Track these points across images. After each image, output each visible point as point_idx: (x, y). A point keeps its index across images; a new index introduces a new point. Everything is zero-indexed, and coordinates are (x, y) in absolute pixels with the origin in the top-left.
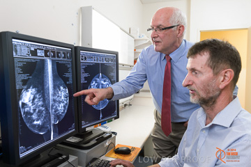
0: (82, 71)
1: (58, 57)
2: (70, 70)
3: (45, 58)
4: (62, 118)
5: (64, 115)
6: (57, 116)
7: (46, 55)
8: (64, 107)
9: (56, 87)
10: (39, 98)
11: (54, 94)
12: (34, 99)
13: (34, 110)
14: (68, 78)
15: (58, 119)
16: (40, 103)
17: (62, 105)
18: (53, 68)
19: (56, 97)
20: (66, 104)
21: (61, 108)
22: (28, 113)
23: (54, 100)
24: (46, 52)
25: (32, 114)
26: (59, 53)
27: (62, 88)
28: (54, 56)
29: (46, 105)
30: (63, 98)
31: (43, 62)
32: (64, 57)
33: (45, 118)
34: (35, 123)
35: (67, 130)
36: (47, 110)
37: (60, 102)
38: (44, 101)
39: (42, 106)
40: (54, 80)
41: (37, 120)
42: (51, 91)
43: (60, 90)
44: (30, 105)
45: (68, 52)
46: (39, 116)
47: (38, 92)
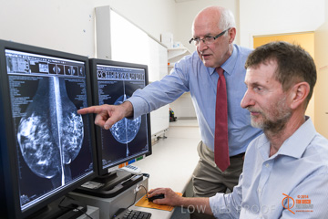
0: (100, 91)
1: (67, 73)
2: (84, 91)
3: (50, 75)
4: (75, 155)
5: (78, 151)
6: (69, 154)
7: (51, 71)
8: (78, 140)
9: (66, 114)
10: (44, 130)
11: (64, 124)
12: (37, 131)
13: (38, 146)
14: (82, 101)
15: (71, 157)
16: (46, 136)
17: (75, 138)
18: (60, 88)
19: (66, 128)
20: (81, 137)
21: (74, 142)
22: (29, 150)
23: (64, 132)
24: (51, 67)
25: (35, 151)
26: (69, 68)
27: (74, 115)
28: (62, 73)
29: (53, 139)
30: (75, 129)
31: (47, 81)
32: (76, 74)
33: (53, 156)
34: (40, 163)
35: (83, 172)
36: (55, 145)
37: (72, 134)
38: (51, 133)
39: (49, 140)
40: (63, 105)
41: (43, 159)
42: (59, 120)
43: (71, 117)
44: (32, 138)
45: (80, 66)
46: (44, 154)
47: (42, 121)
